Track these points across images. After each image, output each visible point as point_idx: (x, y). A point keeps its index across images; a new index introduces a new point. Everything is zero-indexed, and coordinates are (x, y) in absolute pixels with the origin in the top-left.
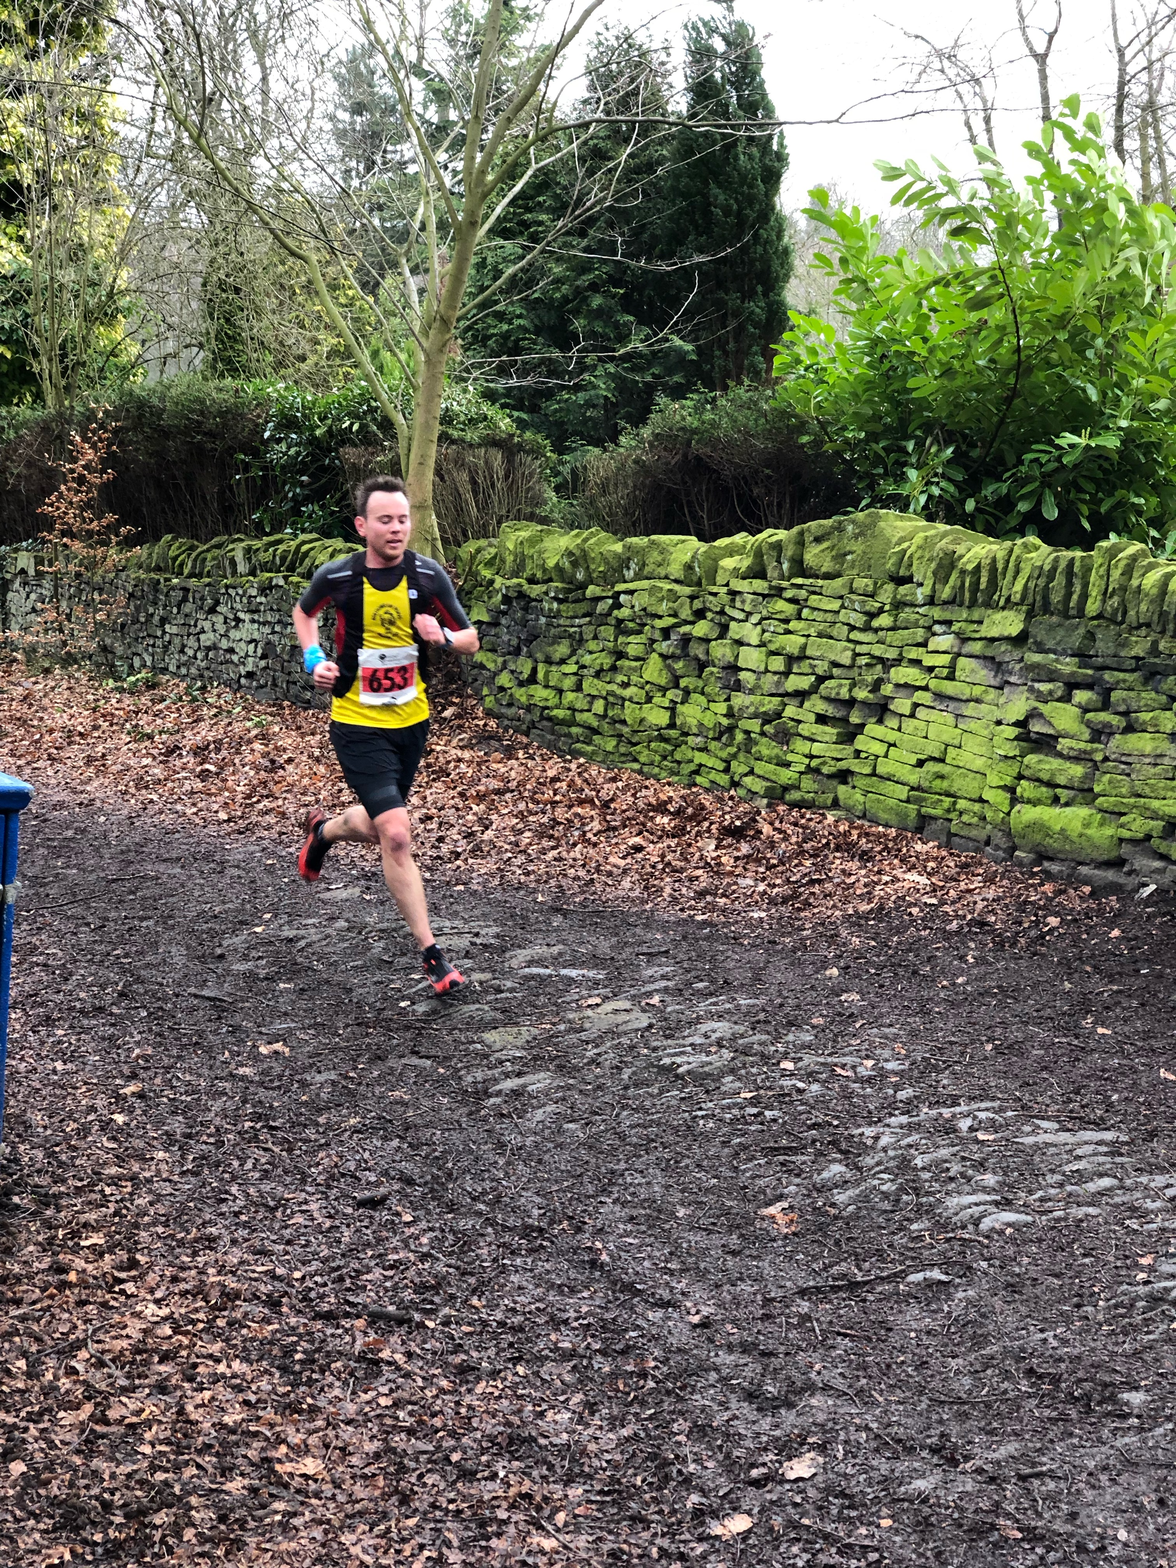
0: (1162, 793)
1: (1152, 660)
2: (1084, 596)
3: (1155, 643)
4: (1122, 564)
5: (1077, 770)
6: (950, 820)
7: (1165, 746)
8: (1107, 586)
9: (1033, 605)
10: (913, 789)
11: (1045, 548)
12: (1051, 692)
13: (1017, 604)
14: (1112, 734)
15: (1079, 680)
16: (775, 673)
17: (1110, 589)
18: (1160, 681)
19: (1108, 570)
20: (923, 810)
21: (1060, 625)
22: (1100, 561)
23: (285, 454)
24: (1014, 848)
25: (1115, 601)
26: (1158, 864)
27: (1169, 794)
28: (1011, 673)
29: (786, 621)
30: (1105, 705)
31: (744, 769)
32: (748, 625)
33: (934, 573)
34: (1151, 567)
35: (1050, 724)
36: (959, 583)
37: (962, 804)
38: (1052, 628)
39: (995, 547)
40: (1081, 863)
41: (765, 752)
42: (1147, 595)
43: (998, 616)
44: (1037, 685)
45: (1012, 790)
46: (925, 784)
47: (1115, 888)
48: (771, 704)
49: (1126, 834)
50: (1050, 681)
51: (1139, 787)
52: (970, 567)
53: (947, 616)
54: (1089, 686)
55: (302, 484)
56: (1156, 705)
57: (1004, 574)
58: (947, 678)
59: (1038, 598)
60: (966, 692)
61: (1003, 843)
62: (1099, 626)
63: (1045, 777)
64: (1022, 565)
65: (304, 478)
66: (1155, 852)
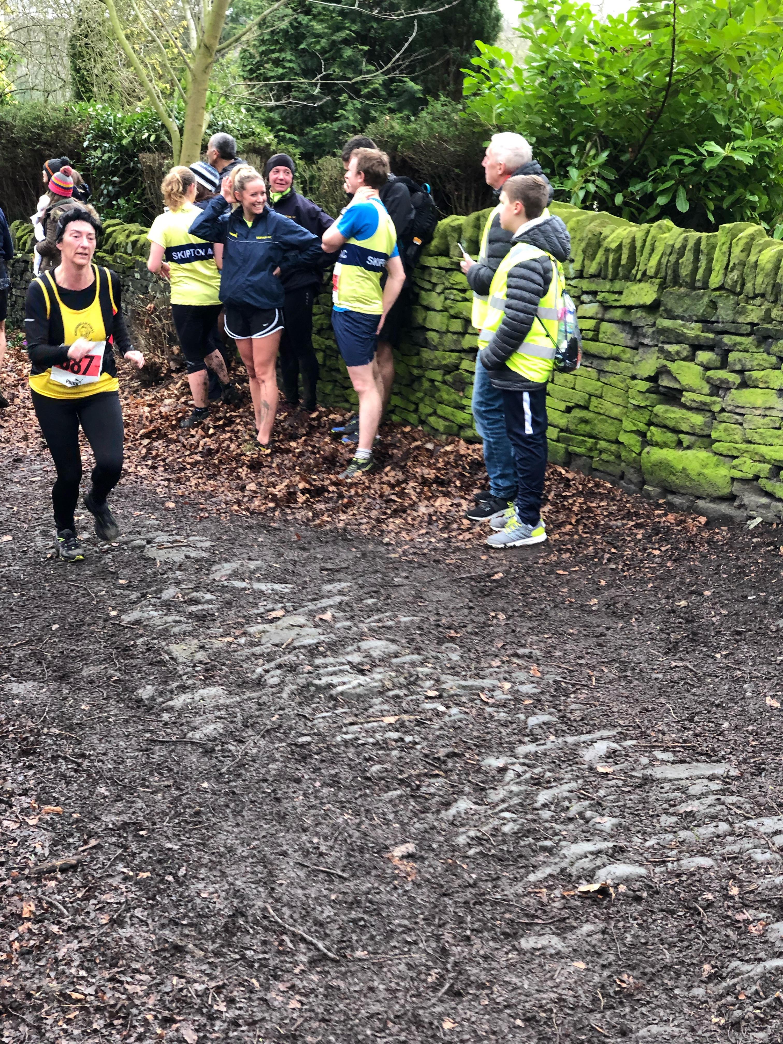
0: (770, 441)
1: (766, 326)
2: (709, 271)
3: (768, 311)
4: (742, 243)
5: (698, 419)
6: (592, 458)
7: (773, 399)
8: (729, 261)
9: (665, 278)
10: (562, 430)
11: (677, 230)
12: (678, 353)
13: (651, 277)
14: (729, 389)
15: (702, 342)
16: (454, 333)
17: (731, 264)
18: (771, 345)
19: (730, 248)
20: (570, 448)
21: (687, 295)
22: (723, 240)
23: (100, 158)
24: (644, 483)
25: (735, 275)
26: (764, 500)
27: (776, 441)
28: (644, 336)
29: (464, 291)
30: (724, 364)
31: (429, 410)
32: (434, 294)
33: (584, 252)
34: (767, 245)
35: (676, 379)
36: (604, 259)
37: (602, 444)
38: (680, 297)
39: (634, 229)
40: (698, 498)
41: (445, 396)
42: (762, 269)
43: (635, 288)
44: (666, 347)
45: (643, 435)
46: (572, 427)
47: (727, 520)
48: (451, 358)
49: (738, 475)
50: (678, 343)
51: (750, 435)
52: (613, 246)
53: (593, 287)
54: (710, 348)
55: (114, 184)
56: (767, 365)
57: (642, 252)
58: (592, 340)
59: (669, 272)
60: (609, 350)
61: (635, 478)
62: (720, 296)
63: (671, 424)
64: (657, 244)
65: (115, 179)
66: (762, 490)
